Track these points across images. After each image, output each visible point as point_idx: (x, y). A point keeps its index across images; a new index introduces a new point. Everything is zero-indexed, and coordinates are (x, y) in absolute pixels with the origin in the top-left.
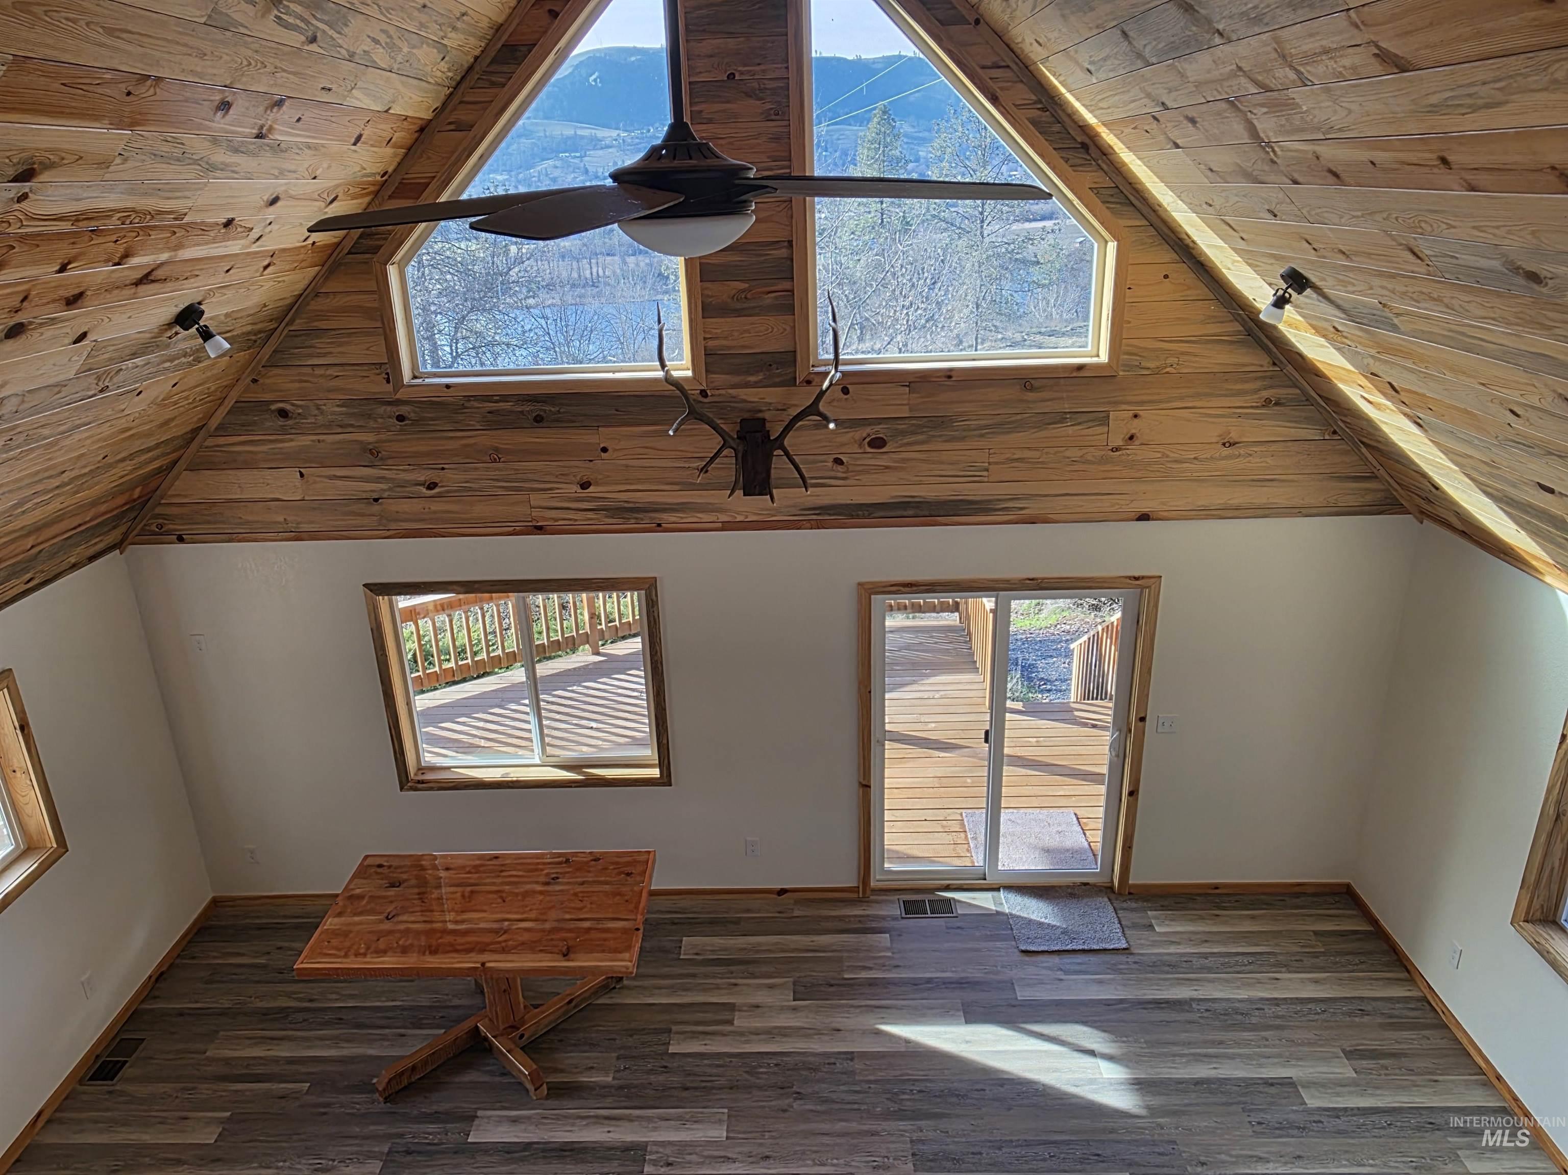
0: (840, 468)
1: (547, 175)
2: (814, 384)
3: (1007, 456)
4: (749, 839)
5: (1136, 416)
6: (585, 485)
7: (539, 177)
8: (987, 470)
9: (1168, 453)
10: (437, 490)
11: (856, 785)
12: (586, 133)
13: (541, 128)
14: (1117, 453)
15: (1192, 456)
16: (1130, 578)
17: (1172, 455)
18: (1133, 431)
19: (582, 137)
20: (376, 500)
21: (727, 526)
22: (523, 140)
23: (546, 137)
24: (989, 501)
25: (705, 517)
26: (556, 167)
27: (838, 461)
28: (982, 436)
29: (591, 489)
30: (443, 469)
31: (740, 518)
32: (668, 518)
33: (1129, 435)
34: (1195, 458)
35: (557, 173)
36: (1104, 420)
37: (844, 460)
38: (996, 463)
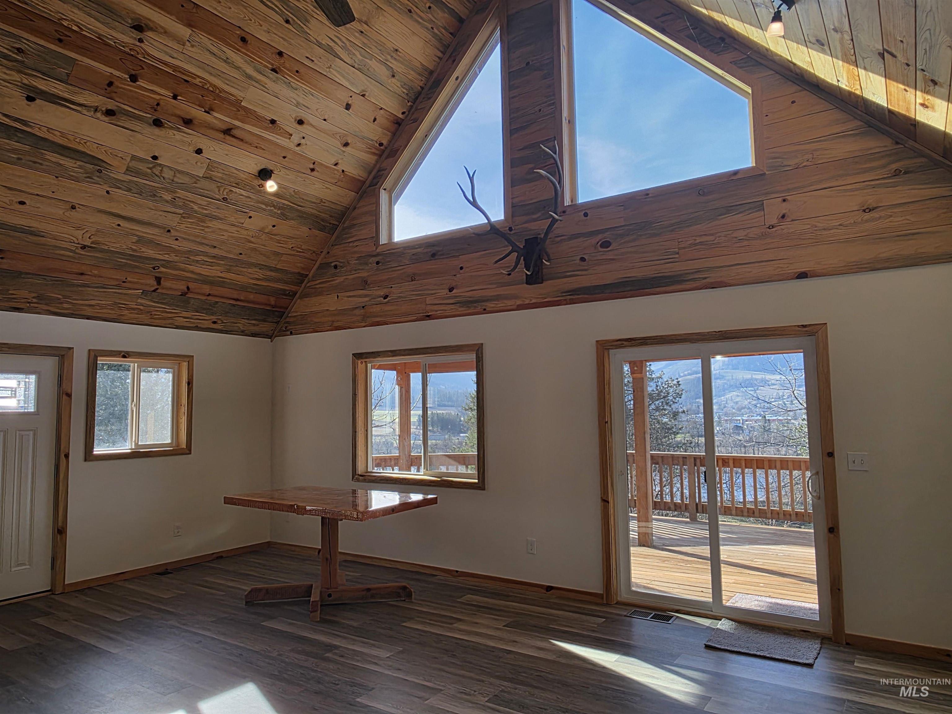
0: (583, 263)
1: (732, 400)
2: (567, 213)
3: (691, 242)
4: (529, 538)
5: (784, 200)
6: (451, 290)
7: (727, 401)
8: (678, 253)
9: (816, 224)
10: (388, 299)
11: (600, 500)
12: (759, 377)
13: (730, 374)
14: (774, 229)
15: (838, 223)
16: (798, 326)
17: (819, 225)
18: (784, 212)
19: (756, 380)
20: (363, 307)
21: (520, 307)
22: (718, 381)
23: (733, 379)
24: (681, 275)
25: (509, 303)
26: (738, 396)
27: (583, 259)
28: (672, 231)
29: (454, 291)
30: (391, 287)
31: (527, 302)
32: (490, 305)
33: (781, 215)
34: (840, 225)
35: (738, 399)
36: (760, 207)
37: (586, 258)
38: (684, 248)
